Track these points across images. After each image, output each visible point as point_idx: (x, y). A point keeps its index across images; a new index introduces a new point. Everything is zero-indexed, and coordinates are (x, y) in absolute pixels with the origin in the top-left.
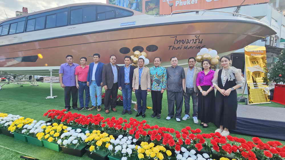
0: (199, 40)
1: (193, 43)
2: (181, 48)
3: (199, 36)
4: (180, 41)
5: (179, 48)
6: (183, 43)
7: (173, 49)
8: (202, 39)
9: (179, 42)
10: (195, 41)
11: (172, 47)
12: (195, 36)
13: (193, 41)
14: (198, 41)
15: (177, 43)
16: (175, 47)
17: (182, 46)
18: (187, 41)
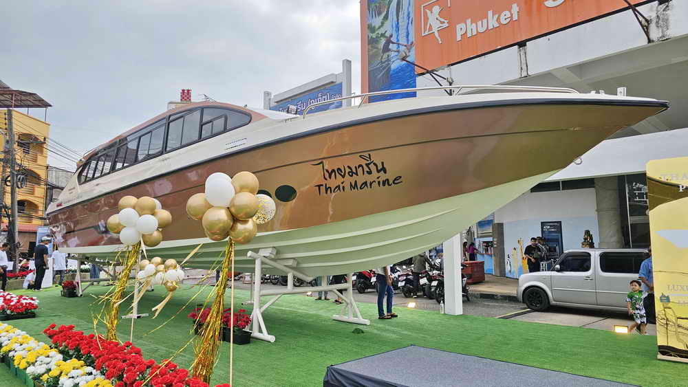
0: (375, 164)
1: (365, 173)
2: (343, 187)
3: (369, 155)
4: (333, 171)
5: (339, 187)
6: (343, 177)
7: (326, 193)
8: (383, 163)
9: (333, 174)
10: (366, 169)
11: (323, 189)
12: (360, 156)
13: (361, 168)
14: (372, 167)
15: (330, 178)
16: (330, 188)
17: (342, 183)
18: (348, 170)
